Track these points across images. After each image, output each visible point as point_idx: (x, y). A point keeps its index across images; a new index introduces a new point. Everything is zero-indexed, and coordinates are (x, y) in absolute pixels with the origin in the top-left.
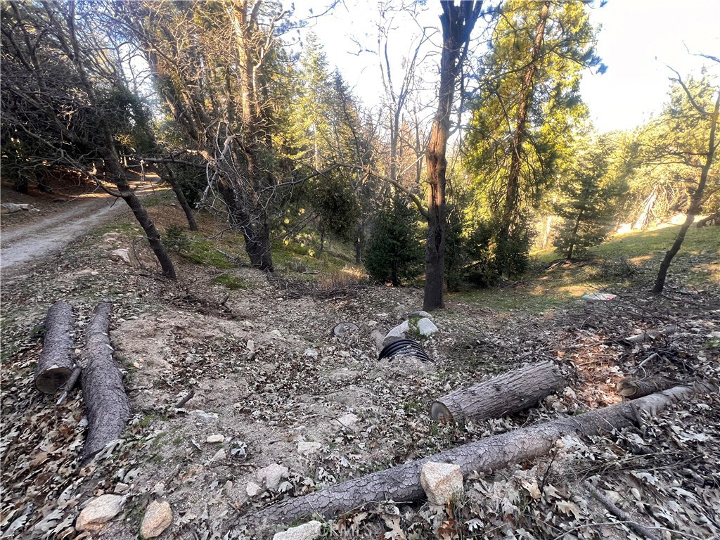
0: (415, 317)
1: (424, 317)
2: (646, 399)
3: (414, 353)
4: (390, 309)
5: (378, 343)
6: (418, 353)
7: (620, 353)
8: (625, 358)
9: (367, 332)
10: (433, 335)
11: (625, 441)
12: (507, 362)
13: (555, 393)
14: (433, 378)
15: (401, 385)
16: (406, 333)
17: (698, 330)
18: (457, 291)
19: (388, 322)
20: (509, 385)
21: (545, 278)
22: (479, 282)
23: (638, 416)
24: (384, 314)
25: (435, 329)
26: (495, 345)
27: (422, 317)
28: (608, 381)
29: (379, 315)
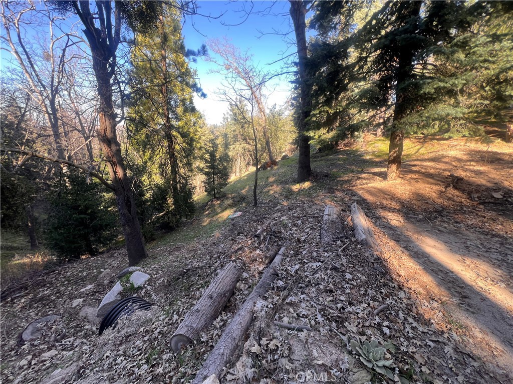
0: (124, 276)
1: (134, 271)
2: (275, 260)
3: (137, 307)
4: (94, 279)
5: (90, 318)
6: (140, 305)
7: (257, 242)
8: (260, 244)
9: (73, 314)
10: (147, 283)
11: (277, 287)
12: (207, 276)
13: (240, 280)
14: (161, 318)
15: (134, 344)
16: (120, 293)
17: (277, 218)
18: (153, 240)
19: (95, 292)
20: (216, 291)
21: (207, 213)
22: (168, 227)
23: (276, 271)
24: (89, 287)
25: (148, 277)
26: (196, 268)
27: (131, 273)
28: (258, 259)
29: (82, 290)
